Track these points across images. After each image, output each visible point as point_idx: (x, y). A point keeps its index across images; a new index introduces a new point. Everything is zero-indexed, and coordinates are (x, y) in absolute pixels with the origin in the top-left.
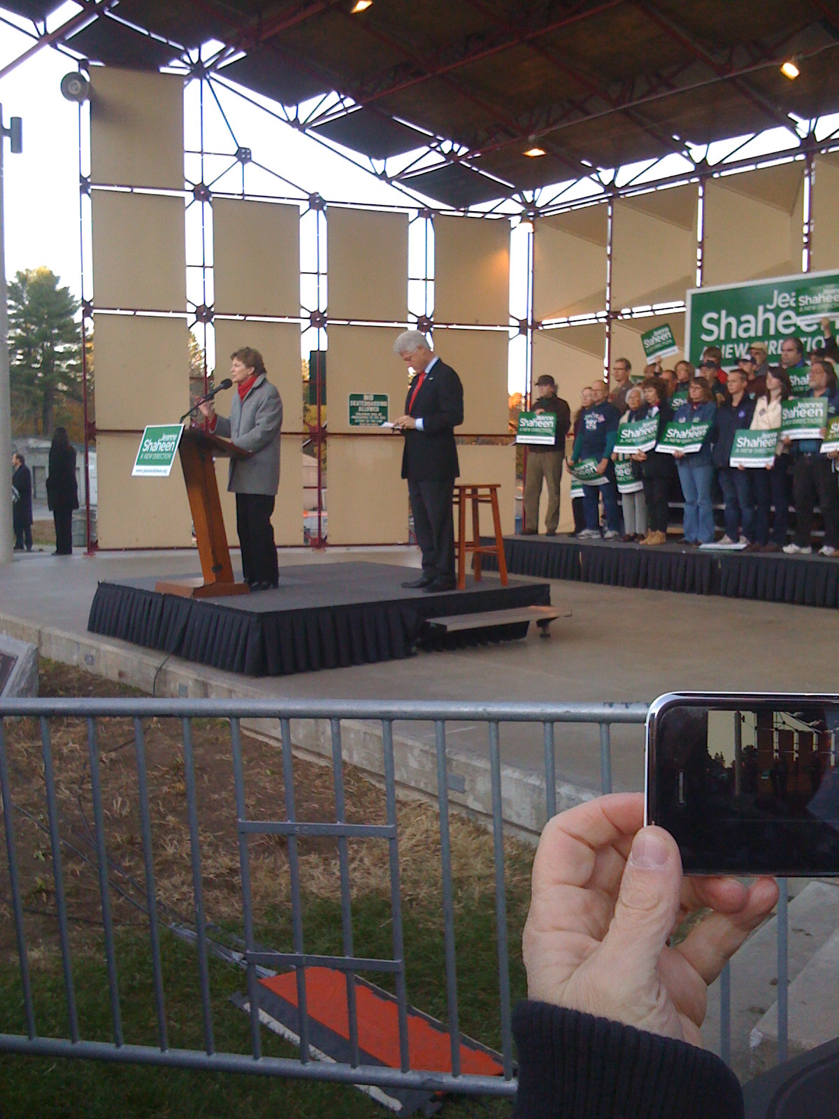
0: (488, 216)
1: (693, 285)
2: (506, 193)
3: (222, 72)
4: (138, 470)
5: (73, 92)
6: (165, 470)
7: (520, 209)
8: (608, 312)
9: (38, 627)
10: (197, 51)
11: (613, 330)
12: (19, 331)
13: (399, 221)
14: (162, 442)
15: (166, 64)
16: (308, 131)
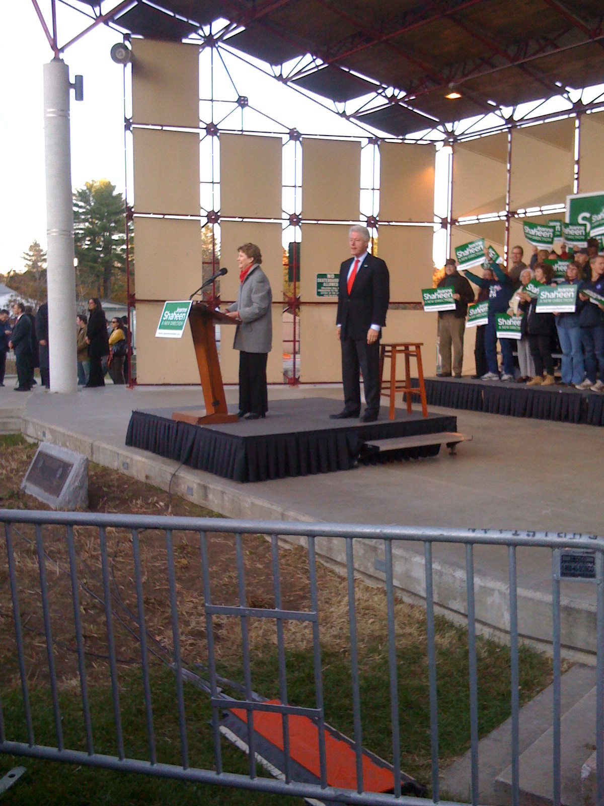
0: (419, 142)
1: (572, 193)
2: (432, 125)
3: (227, 42)
4: (160, 333)
5: (120, 58)
6: (178, 334)
7: (444, 136)
8: (508, 212)
9: (91, 441)
10: (208, 27)
11: (511, 225)
12: (87, 224)
13: (354, 147)
14: (177, 313)
15: (186, 37)
16: (289, 83)
